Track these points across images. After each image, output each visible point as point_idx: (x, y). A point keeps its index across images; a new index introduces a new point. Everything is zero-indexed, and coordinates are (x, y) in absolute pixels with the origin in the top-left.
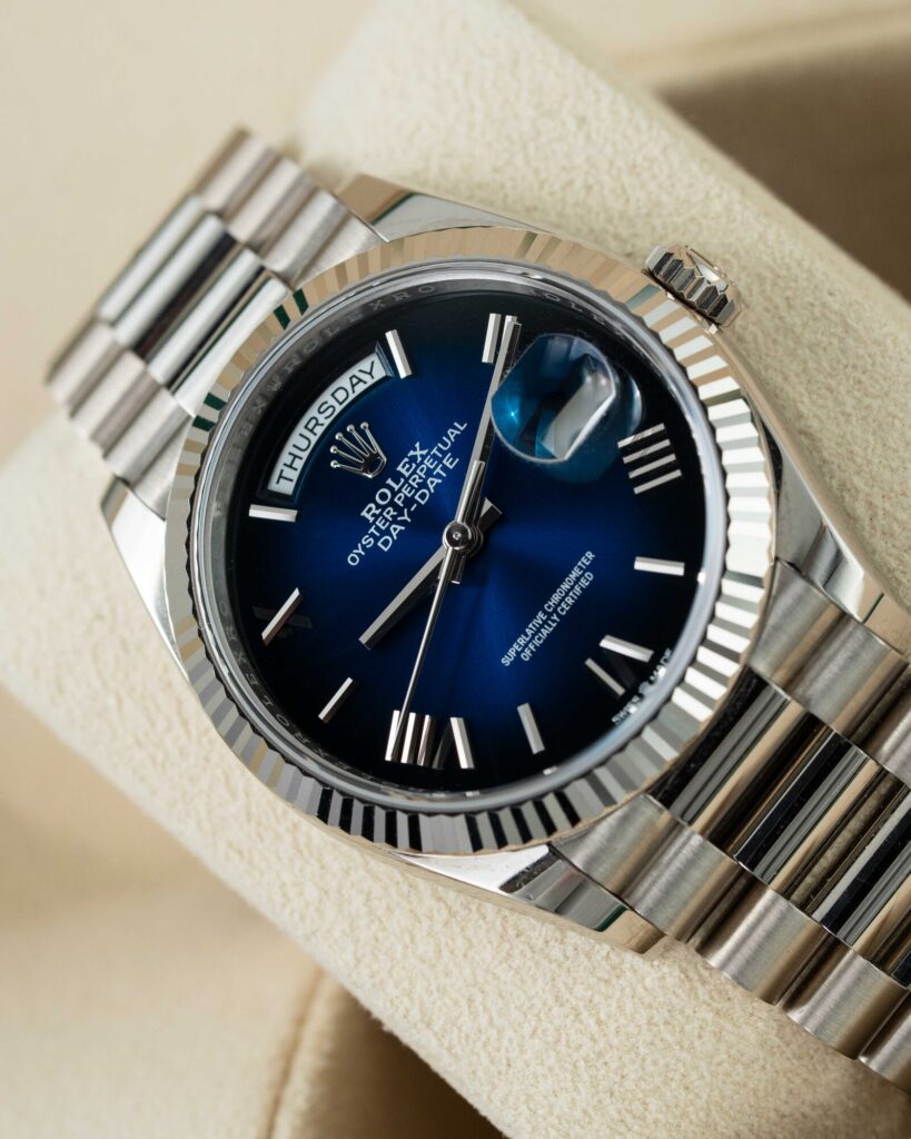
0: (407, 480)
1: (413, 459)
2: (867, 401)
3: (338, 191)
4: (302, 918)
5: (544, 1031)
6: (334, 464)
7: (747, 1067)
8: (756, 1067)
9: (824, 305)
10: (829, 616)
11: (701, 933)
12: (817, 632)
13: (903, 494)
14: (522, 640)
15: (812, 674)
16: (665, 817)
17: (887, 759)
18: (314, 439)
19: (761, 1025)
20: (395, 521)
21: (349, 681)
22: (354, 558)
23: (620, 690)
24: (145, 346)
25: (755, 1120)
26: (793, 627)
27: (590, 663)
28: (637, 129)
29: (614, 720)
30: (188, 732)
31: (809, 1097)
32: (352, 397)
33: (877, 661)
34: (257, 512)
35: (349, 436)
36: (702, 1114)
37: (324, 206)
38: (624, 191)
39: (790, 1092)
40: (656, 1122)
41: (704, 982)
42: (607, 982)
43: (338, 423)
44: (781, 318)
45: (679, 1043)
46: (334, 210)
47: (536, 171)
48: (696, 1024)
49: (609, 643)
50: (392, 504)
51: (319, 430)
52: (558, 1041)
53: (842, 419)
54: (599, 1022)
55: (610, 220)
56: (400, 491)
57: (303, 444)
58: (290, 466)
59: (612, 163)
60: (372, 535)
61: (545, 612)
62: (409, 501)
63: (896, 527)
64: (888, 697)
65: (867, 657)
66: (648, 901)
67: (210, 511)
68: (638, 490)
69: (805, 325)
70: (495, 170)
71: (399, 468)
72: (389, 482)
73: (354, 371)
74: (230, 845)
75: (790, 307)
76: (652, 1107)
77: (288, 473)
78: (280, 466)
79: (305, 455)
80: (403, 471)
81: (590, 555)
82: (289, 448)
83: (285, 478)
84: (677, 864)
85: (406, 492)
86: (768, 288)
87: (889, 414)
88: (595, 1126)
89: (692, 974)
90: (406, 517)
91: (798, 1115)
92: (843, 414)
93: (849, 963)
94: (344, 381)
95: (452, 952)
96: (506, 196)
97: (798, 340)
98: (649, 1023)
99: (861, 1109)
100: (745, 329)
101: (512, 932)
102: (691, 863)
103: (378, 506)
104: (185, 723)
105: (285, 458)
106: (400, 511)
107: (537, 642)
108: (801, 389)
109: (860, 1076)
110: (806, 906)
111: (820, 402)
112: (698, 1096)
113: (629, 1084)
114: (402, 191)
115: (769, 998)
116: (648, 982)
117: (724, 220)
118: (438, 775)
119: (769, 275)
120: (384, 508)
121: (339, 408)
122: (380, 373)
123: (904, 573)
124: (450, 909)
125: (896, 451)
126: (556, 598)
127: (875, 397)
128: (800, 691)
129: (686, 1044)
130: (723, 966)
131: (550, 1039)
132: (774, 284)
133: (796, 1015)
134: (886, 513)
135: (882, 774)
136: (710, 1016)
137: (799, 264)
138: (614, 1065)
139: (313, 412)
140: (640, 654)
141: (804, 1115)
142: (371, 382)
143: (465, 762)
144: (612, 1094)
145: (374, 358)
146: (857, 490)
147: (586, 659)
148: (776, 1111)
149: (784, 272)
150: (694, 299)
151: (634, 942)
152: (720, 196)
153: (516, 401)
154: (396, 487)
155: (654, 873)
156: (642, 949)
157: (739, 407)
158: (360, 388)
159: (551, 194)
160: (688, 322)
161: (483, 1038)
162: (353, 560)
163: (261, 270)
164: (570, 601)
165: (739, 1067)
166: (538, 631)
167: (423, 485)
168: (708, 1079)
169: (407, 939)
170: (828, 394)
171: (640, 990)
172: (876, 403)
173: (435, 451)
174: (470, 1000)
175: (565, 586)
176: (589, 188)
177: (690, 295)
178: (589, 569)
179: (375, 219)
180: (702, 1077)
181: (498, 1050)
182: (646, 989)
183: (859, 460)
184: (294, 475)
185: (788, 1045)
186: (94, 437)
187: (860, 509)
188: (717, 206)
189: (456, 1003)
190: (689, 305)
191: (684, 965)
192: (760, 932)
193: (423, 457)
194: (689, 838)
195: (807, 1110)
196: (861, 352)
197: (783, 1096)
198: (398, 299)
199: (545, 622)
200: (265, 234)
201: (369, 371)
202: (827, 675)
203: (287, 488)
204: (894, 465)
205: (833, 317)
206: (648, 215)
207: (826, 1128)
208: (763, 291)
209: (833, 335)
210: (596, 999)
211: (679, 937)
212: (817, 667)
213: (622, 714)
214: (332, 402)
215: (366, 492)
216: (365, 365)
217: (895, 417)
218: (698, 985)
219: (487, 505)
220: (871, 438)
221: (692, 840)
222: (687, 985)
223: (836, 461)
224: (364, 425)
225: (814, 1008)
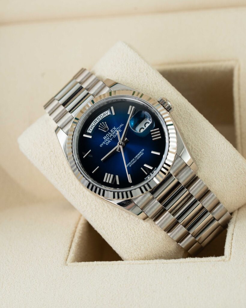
0: (112, 133)
1: (114, 129)
2: (193, 129)
3: (103, 81)
4: (83, 208)
5: (125, 232)
6: (99, 129)
7: (159, 242)
8: (161, 243)
9: (187, 111)
10: (184, 165)
11: (154, 218)
12: (182, 167)
13: (198, 145)
14: (130, 163)
15: (179, 175)
16: (152, 196)
17: (191, 191)
18: (96, 124)
19: (162, 235)
20: (109, 140)
21: (98, 167)
22: (101, 145)
23: (146, 174)
24: (64, 104)
25: (159, 252)
26: (178, 166)
27: (142, 168)
28: (157, 77)
29: (145, 179)
30: (66, 173)
31: (169, 249)
32: (103, 117)
33: (191, 173)
34: (84, 135)
35: (102, 124)
36: (150, 250)
37: (100, 83)
38: (153, 87)
39: (166, 248)
40: (142, 250)
41: (154, 227)
42: (137, 225)
43: (101, 122)
44: (179, 113)
45: (148, 237)
46: (102, 84)
47: (138, 82)
48: (151, 234)
49: (145, 165)
50: (109, 137)
51: (97, 123)
52: (127, 234)
53: (188, 131)
54: (134, 232)
55: (151, 92)
56: (110, 135)
57: (94, 125)
58: (91, 128)
59: (152, 82)
60: (105, 142)
61: (134, 159)
62: (112, 137)
63: (196, 151)
64: (192, 181)
65: (190, 173)
66: (147, 211)
67: (77, 134)
68: (153, 139)
69: (183, 114)
70: (131, 81)
71: (111, 131)
72: (109, 133)
73: (104, 113)
74: (71, 194)
75: (181, 111)
76: (142, 248)
77: (91, 129)
78: (89, 128)
79: (94, 127)
80: (112, 131)
81: (143, 150)
82: (91, 125)
83: (90, 130)
84: (152, 205)
85: (112, 135)
86: (177, 107)
87: (197, 131)
88: (131, 250)
89: (152, 225)
90: (111, 139)
91: (166, 252)
92: (189, 130)
93: (179, 226)
94: (102, 114)
95: (110, 217)
96: (132, 86)
97: (182, 117)
98: (143, 233)
99: (177, 253)
100: (173, 114)
101: (121, 214)
102: (155, 205)
103: (106, 137)
104: (65, 172)
105: (90, 127)
106: (110, 138)
107: (132, 164)
108: (182, 125)
109: (178, 247)
110: (173, 215)
111: (185, 128)
112: (150, 247)
113: (138, 243)
114: (115, 82)
115: (165, 230)
116: (144, 226)
117: (171, 94)
118: (113, 185)
119: (178, 105)
120: (107, 137)
121: (101, 119)
122: (109, 114)
123: (196, 159)
124: (110, 209)
125: (197, 138)
126: (137, 156)
127: (194, 128)
128: (177, 177)
129: (149, 237)
130: (158, 224)
131: (126, 234)
132: (178, 107)
133: (169, 234)
134: (194, 148)
135: (189, 193)
136: (154, 233)
137: (183, 104)
138: (136, 239)
139: (96, 119)
140: (151, 168)
141: (167, 252)
142: (107, 115)
143: (118, 183)
144: (135, 244)
145: (108, 111)
146: (190, 144)
147: (141, 168)
148: (163, 251)
149: (180, 105)
150: (166, 107)
151: (143, 218)
152: (170, 90)
153: (133, 121)
154: (110, 134)
155: (148, 206)
156: (144, 219)
157: (173, 127)
158: (105, 116)
159: (140, 86)
160: (165, 111)
161: (113, 232)
162: (101, 146)
163: (88, 94)
164: (139, 157)
165: (158, 242)
166: (133, 162)
167: (115, 134)
168: (152, 244)
169: (102, 214)
170: (186, 127)
171: (142, 227)
172: (194, 129)
173: (117, 128)
174: (112, 226)
175: (138, 155)
176: (147, 86)
177: (165, 106)
178: (143, 152)
179: (110, 87)
180: (151, 243)
181: (116, 235)
182: (143, 227)
183: (190, 139)
184: (92, 130)
185: (166, 239)
186: (54, 119)
188: (170, 92)
189: (109, 226)
190: (165, 108)
191: (151, 223)
192: (165, 218)
193: (115, 129)
194: (155, 201)
195: (168, 251)
196: (193, 120)
197: (164, 248)
198: (114, 101)
199: (134, 160)
200: (88, 87)
201: (107, 113)
202: (182, 175)
203: (90, 132)
204: (197, 140)
205: (188, 114)
206: (157, 92)
207: (171, 255)
208: (176, 108)
209: (188, 116)
210: (135, 227)
211: (151, 218)
212: (181, 173)
213: (146, 178)
214: (100, 118)
215: (105, 134)
216: (106, 112)
217: (197, 132)
218: (153, 227)
219: (126, 139)
220: (193, 135)
221: (156, 201)
222: (151, 227)
223: (186, 138)
224: (105, 122)
225: (172, 233)
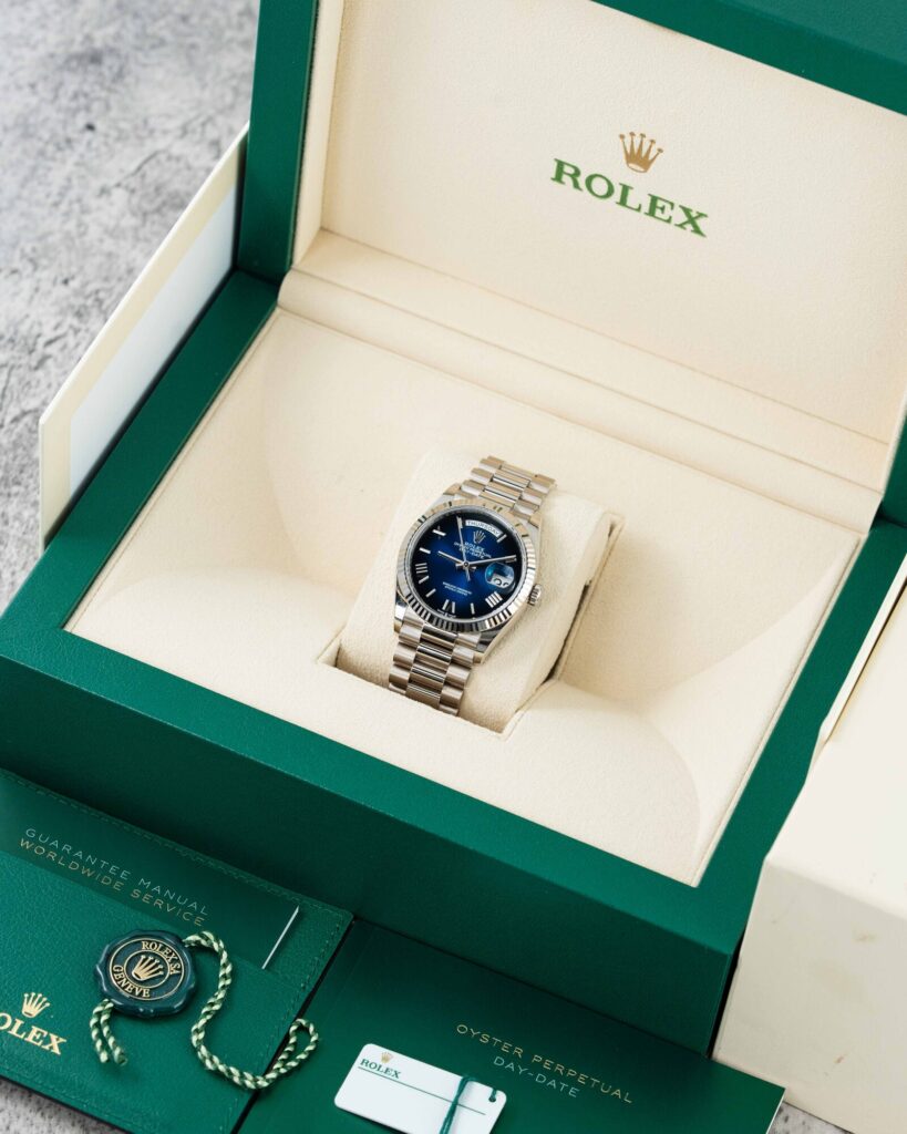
0: (476, 549)
6: (475, 533)
11: (402, 641)
14: (448, 585)
18: (479, 527)
19: (388, 659)
20: (466, 549)
21: (430, 552)
22: (456, 544)
23: (444, 609)
27: (448, 601)
29: (437, 610)
32: (490, 531)
34: (459, 519)
35: (482, 534)
41: (392, 646)
43: (484, 531)
49: (454, 604)
50: (470, 548)
51: (481, 527)
56: (473, 548)
57: (478, 524)
58: (471, 523)
60: (462, 546)
61: (455, 587)
62: (471, 551)
64: (464, 665)
66: (405, 627)
68: (487, 599)
71: (478, 547)
72: (474, 546)
73: (495, 530)
78: (470, 521)
79: (474, 525)
81: (471, 593)
82: (476, 522)
83: (469, 523)
84: (414, 631)
85: (473, 550)
90: (468, 552)
94: (492, 528)
102: (415, 634)
103: (468, 545)
105: (473, 522)
106: (469, 550)
107: (449, 588)
115: (394, 659)
116: (389, 631)
118: (415, 577)
121: (487, 529)
122: (497, 536)
126: (459, 589)
130: (398, 649)
133: (393, 664)
139: (485, 524)
140: (453, 611)
142: (494, 534)
143: (421, 582)
145: (499, 533)
147: (449, 599)
150: (531, 597)
156: (395, 628)
158: (492, 533)
164: (460, 593)
166: (451, 587)
167: (476, 553)
173: (483, 552)
175: (462, 590)
178: (468, 594)
187: (501, 646)
191: (395, 640)
192: (406, 653)
193: (481, 550)
198: (513, 535)
199: (453, 588)
201: (496, 533)
203: (467, 524)
211: (400, 637)
214: (488, 527)
215: (471, 541)
218: (392, 644)
219: (474, 568)
222: (391, 642)
224: (485, 536)
